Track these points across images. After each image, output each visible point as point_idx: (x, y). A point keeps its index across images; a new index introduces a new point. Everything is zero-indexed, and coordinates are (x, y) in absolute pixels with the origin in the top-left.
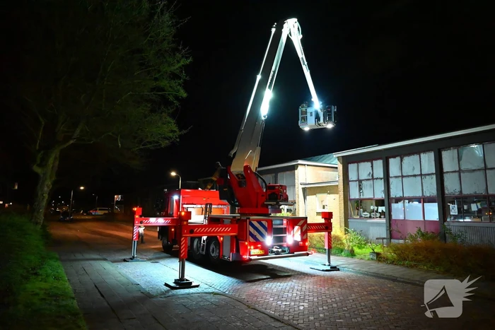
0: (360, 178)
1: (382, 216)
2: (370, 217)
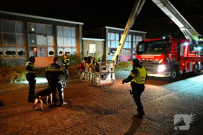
2: (113, 55)
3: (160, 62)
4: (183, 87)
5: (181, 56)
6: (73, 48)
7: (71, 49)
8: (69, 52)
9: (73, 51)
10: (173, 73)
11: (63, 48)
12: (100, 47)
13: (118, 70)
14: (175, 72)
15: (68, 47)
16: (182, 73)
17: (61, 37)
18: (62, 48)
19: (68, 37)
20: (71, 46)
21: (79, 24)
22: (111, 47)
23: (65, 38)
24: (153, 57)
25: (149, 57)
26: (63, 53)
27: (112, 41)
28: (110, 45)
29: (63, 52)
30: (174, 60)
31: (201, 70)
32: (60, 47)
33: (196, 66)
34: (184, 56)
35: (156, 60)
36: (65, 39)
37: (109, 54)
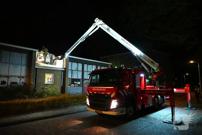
0: (72, 69)
1: (79, 86)
2: (74, 86)
3: (112, 96)
4: (139, 129)
5: (138, 88)
6: (23, 78)
7: (19, 78)
8: (16, 83)
9: (21, 81)
10: (129, 109)
11: (8, 77)
12: (59, 77)
13: (75, 104)
14: (131, 108)
15: (15, 76)
16: (140, 108)
17: (6, 64)
18: (6, 77)
19: (16, 65)
20: (19, 75)
21: (32, 51)
22: (72, 78)
23: (13, 65)
24: (105, 90)
25: (101, 90)
26: (7, 83)
27: (73, 71)
28: (72, 76)
29: (7, 81)
30: (130, 93)
31: (162, 103)
32: (4, 75)
33: (156, 99)
34: (141, 88)
35: (107, 93)
36: (11, 66)
37: (70, 85)
